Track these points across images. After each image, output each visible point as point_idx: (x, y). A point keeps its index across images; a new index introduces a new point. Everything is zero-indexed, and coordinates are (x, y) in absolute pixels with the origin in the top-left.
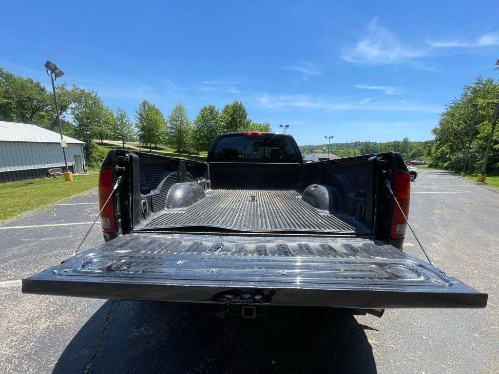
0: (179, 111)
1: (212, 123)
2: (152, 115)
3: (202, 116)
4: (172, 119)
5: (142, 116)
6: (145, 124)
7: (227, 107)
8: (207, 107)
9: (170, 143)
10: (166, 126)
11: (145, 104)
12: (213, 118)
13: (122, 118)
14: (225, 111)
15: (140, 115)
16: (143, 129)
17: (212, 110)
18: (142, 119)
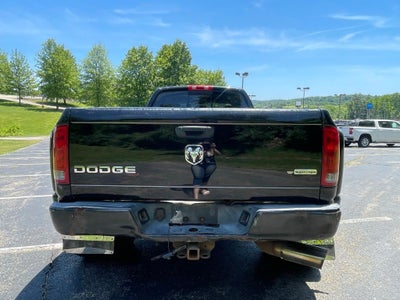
0: (97, 53)
1: (144, 69)
2: (60, 59)
3: (130, 60)
4: (88, 65)
5: (46, 61)
6: (50, 72)
7: (165, 48)
8: (137, 48)
9: (84, 98)
10: (79, 73)
11: (50, 45)
12: (145, 64)
13: (18, 63)
14: (161, 54)
15: (43, 59)
16: (47, 78)
17: (143, 53)
18: (46, 65)
